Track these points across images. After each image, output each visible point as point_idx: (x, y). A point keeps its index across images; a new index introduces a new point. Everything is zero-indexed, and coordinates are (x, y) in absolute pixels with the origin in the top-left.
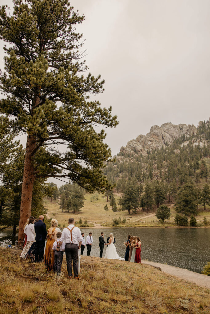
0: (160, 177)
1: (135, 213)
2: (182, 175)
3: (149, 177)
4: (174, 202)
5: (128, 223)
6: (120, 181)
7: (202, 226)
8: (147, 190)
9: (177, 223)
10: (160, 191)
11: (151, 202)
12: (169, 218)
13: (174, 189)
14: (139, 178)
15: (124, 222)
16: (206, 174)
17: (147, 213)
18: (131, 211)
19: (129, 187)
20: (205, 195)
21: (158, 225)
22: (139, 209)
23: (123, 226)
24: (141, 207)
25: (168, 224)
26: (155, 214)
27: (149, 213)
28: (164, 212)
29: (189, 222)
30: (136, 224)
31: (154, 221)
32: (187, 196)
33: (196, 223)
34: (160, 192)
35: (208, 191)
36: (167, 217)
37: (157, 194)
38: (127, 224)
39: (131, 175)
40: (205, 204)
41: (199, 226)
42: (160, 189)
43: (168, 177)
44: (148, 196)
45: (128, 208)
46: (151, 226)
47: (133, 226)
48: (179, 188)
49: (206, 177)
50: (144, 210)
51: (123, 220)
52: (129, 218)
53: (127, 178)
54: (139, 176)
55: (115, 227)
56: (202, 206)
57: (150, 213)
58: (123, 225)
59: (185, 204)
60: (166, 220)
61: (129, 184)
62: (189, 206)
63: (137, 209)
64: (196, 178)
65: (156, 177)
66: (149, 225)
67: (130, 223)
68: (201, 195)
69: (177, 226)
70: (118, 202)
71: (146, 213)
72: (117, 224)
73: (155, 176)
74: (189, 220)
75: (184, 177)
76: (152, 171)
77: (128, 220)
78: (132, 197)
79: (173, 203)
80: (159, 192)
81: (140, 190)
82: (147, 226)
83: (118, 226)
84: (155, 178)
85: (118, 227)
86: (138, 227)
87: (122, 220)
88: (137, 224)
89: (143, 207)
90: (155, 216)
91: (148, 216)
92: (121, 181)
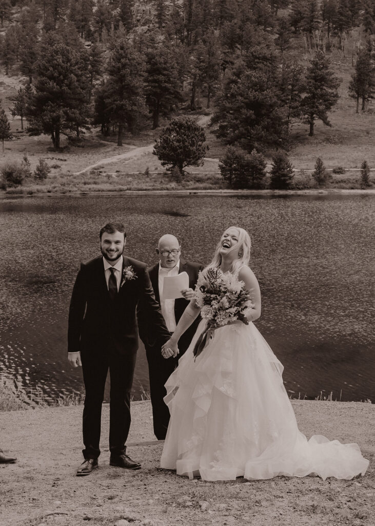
0: (157, 25)
1: (77, 145)
2: (236, 21)
3: (121, 23)
4: (207, 110)
5: (55, 177)
6: (15, 34)
7: (310, 188)
8: (119, 65)
9: (230, 179)
10: (165, 72)
11: (135, 108)
12: (200, 161)
13: (211, 66)
14: (83, 27)
15: (41, 175)
16: (312, 21)
17: (120, 144)
18: (63, 137)
19: (57, 52)
20: (316, 89)
21: (164, 186)
22: (91, 132)
23: (38, 191)
24: (95, 124)
25: (199, 180)
26: (151, 148)
27: (126, 146)
28: (184, 141)
29: (268, 175)
30: (85, 184)
31: (147, 173)
32: (262, 89)
33: (291, 178)
34: (164, 75)
35: (327, 74)
36: (195, 158)
37: (155, 81)
38: (52, 183)
39: (56, 13)
40: (313, 118)
41: (302, 189)
42: (165, 63)
43: (185, 26)
44: (122, 87)
45: (52, 128)
46: (140, 187)
47: (76, 192)
48: (225, 64)
49: (311, 32)
50: (105, 134)
51: (38, 169)
52: (59, 163)
53: (40, 25)
54: (86, 20)
55: (8, 193)
56: (304, 123)
57: (129, 144)
58: (39, 187)
59: (253, 117)
60: (190, 169)
61: (51, 42)
62: (266, 121)
63: (84, 130)
64: (281, 34)
65: (144, 24)
66: (135, 185)
67: (64, 180)
68: (303, 89)
69: (228, 188)
70: (13, 107)
71: (115, 145)
72: (18, 182)
73: (138, 21)
74: (269, 166)
75: (241, 28)
76: (132, 5)
77: (55, 167)
78: (65, 88)
79: (207, 114)
80: (160, 73)
81: (90, 67)
82: (125, 187)
83: (19, 188)
84: (140, 29)
85: (21, 192)
86: (93, 194)
87: (33, 169)
88: (89, 184)
89: (103, 127)
90: (154, 153)
91: (123, 156)
92: (18, 32)
